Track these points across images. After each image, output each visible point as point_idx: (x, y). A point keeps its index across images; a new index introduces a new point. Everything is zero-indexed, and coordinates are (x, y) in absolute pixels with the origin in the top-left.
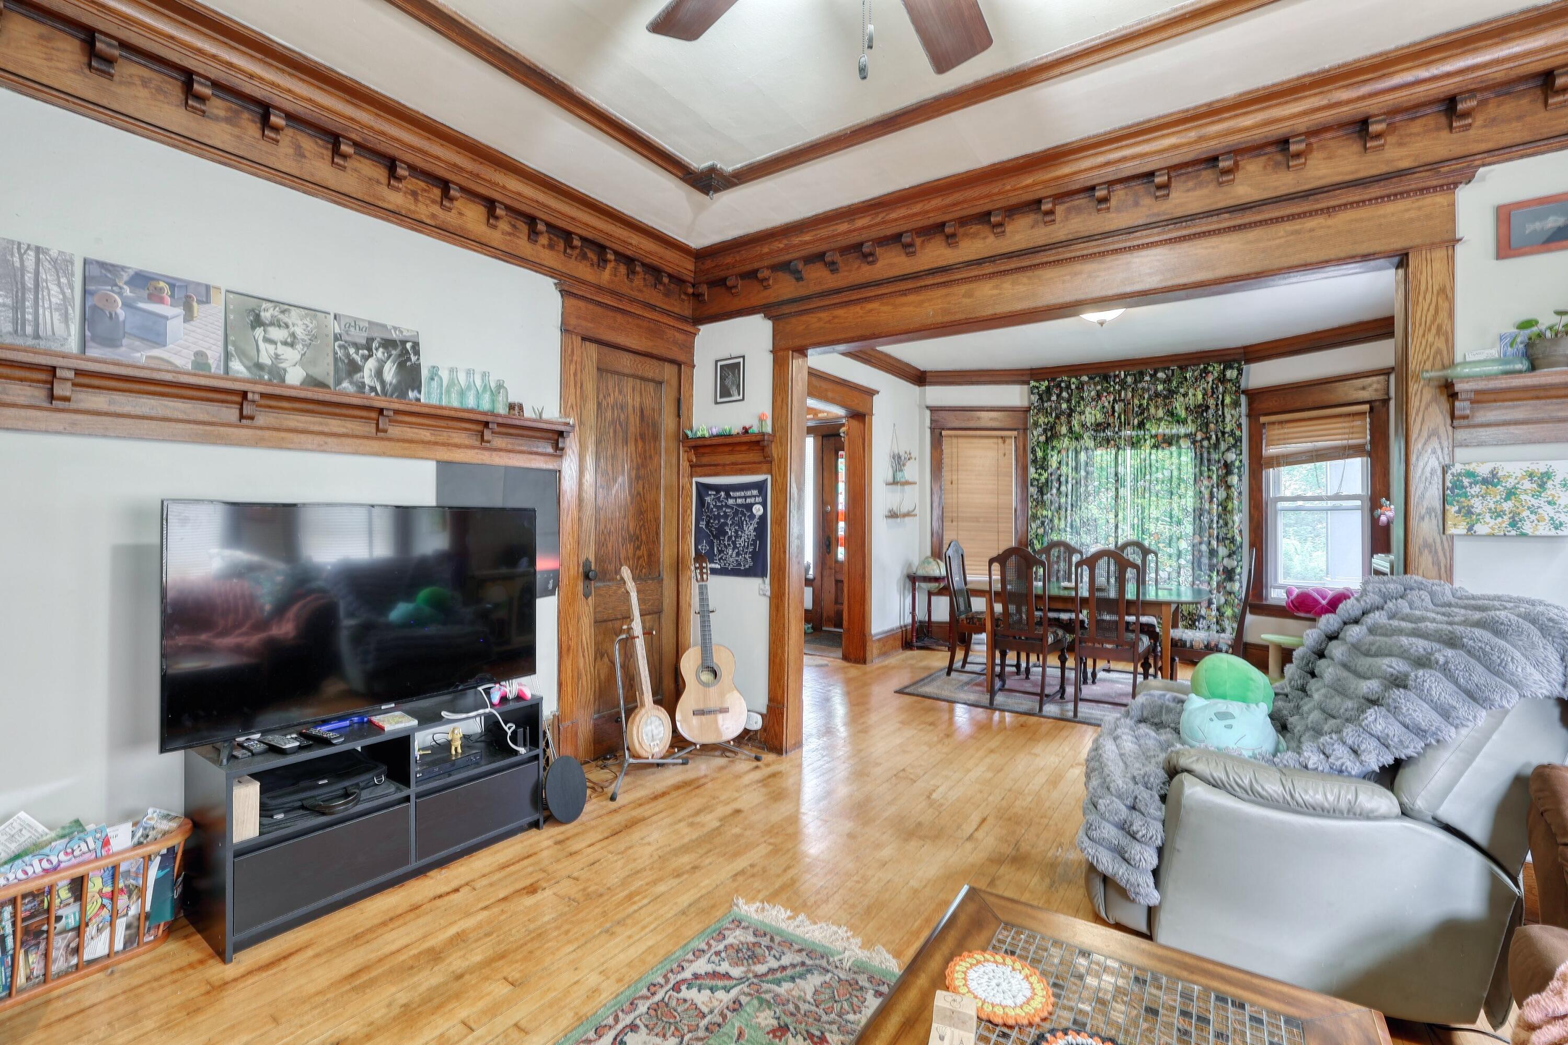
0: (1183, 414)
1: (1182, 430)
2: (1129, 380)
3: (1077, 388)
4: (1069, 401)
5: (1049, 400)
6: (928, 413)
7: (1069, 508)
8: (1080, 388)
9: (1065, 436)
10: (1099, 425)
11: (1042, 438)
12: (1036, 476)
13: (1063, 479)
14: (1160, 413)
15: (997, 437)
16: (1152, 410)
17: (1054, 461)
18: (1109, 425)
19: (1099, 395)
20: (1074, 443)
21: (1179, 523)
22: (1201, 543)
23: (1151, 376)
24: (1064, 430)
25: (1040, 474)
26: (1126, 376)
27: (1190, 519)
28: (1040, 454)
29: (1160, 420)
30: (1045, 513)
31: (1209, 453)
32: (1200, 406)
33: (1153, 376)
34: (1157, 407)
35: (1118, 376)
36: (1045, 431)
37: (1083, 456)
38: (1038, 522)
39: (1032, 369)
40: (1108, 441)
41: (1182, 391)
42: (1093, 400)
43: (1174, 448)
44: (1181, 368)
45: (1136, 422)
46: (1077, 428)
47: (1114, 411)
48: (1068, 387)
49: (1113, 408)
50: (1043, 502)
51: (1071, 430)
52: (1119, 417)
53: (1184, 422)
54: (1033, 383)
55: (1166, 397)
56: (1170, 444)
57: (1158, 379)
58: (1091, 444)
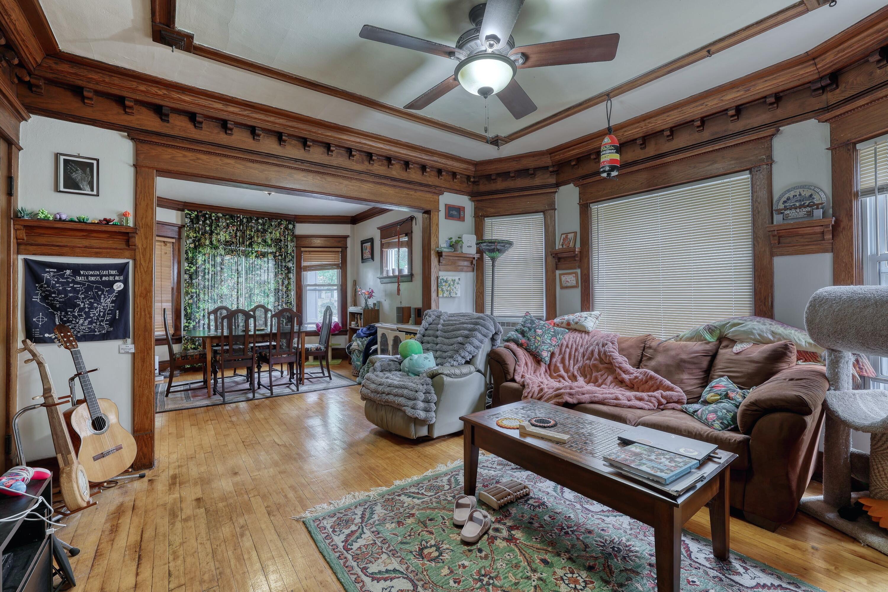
0: (270, 242)
1: (270, 251)
2: (245, 220)
3: (215, 219)
4: (211, 226)
5: (198, 223)
7: (210, 288)
8: (218, 219)
9: (208, 246)
10: (227, 242)
11: (192, 246)
12: (188, 268)
13: (207, 271)
14: (260, 240)
15: (161, 241)
16: (256, 238)
17: (200, 259)
18: (233, 243)
19: (228, 225)
20: (214, 251)
21: (268, 296)
22: (278, 305)
23: (255, 220)
24: (207, 242)
25: (190, 267)
26: (243, 218)
27: (273, 294)
28: (190, 255)
29: (260, 243)
30: (194, 290)
31: (281, 262)
32: (278, 239)
33: (257, 220)
34: (258, 237)
35: (239, 217)
36: (194, 241)
37: (218, 259)
38: (189, 296)
39: (185, 202)
40: (232, 252)
41: (269, 230)
42: (224, 228)
43: (266, 259)
44: (269, 219)
45: (248, 243)
46: (214, 242)
47: (236, 236)
48: (210, 217)
49: (236, 233)
50: (192, 283)
51: (211, 243)
52: (239, 240)
53: (270, 246)
54: (186, 211)
55: (262, 233)
56: (264, 256)
57: (259, 223)
58: (223, 252)
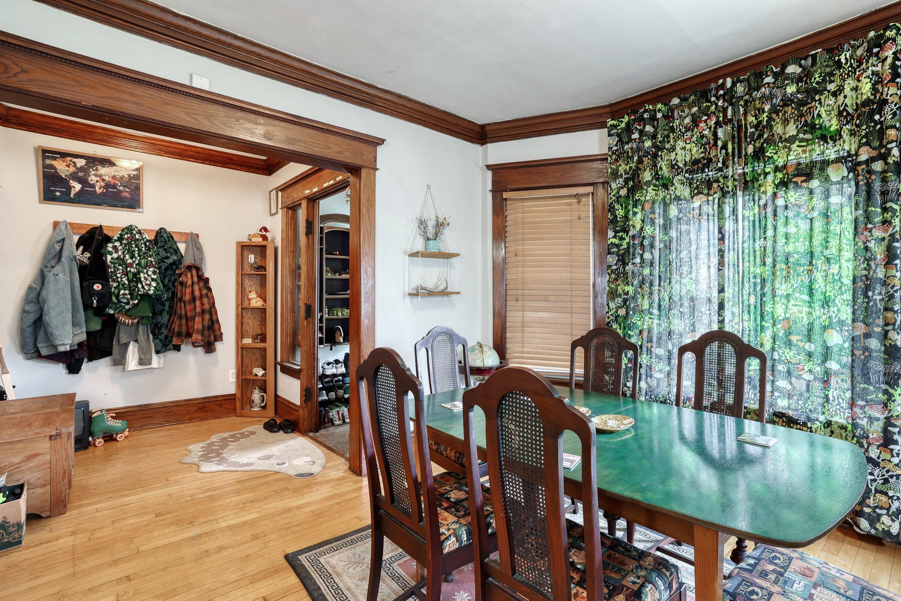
0: (834, 125)
1: (831, 153)
2: (740, 89)
3: (664, 116)
4: (654, 137)
5: (630, 140)
6: (490, 173)
7: (657, 283)
8: (670, 117)
9: (648, 183)
10: (695, 162)
11: (624, 192)
12: (616, 241)
13: (646, 242)
14: (792, 130)
15: (570, 196)
16: (778, 129)
17: (636, 221)
18: (710, 160)
19: (695, 122)
20: (662, 194)
21: (826, 303)
22: (867, 336)
23: (776, 75)
24: (647, 176)
25: (622, 239)
26: (734, 84)
27: (848, 296)
28: (620, 213)
29: (792, 140)
30: (627, 288)
31: (884, 180)
32: (867, 102)
33: (779, 75)
34: (786, 122)
35: (723, 86)
36: (626, 181)
37: (673, 211)
38: (620, 300)
39: (611, 105)
40: (709, 184)
41: (832, 87)
42: (687, 129)
43: (815, 183)
44: (830, 51)
45: (751, 149)
46: (665, 171)
47: (716, 138)
48: (653, 118)
49: (715, 134)
50: (625, 274)
51: (657, 177)
52: (725, 147)
53: (836, 137)
54: (611, 122)
55: (802, 103)
56: (809, 177)
57: (788, 77)
58: (686, 192)
